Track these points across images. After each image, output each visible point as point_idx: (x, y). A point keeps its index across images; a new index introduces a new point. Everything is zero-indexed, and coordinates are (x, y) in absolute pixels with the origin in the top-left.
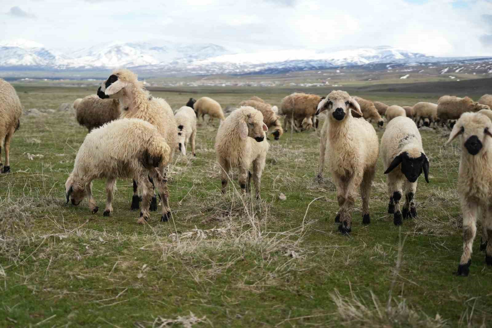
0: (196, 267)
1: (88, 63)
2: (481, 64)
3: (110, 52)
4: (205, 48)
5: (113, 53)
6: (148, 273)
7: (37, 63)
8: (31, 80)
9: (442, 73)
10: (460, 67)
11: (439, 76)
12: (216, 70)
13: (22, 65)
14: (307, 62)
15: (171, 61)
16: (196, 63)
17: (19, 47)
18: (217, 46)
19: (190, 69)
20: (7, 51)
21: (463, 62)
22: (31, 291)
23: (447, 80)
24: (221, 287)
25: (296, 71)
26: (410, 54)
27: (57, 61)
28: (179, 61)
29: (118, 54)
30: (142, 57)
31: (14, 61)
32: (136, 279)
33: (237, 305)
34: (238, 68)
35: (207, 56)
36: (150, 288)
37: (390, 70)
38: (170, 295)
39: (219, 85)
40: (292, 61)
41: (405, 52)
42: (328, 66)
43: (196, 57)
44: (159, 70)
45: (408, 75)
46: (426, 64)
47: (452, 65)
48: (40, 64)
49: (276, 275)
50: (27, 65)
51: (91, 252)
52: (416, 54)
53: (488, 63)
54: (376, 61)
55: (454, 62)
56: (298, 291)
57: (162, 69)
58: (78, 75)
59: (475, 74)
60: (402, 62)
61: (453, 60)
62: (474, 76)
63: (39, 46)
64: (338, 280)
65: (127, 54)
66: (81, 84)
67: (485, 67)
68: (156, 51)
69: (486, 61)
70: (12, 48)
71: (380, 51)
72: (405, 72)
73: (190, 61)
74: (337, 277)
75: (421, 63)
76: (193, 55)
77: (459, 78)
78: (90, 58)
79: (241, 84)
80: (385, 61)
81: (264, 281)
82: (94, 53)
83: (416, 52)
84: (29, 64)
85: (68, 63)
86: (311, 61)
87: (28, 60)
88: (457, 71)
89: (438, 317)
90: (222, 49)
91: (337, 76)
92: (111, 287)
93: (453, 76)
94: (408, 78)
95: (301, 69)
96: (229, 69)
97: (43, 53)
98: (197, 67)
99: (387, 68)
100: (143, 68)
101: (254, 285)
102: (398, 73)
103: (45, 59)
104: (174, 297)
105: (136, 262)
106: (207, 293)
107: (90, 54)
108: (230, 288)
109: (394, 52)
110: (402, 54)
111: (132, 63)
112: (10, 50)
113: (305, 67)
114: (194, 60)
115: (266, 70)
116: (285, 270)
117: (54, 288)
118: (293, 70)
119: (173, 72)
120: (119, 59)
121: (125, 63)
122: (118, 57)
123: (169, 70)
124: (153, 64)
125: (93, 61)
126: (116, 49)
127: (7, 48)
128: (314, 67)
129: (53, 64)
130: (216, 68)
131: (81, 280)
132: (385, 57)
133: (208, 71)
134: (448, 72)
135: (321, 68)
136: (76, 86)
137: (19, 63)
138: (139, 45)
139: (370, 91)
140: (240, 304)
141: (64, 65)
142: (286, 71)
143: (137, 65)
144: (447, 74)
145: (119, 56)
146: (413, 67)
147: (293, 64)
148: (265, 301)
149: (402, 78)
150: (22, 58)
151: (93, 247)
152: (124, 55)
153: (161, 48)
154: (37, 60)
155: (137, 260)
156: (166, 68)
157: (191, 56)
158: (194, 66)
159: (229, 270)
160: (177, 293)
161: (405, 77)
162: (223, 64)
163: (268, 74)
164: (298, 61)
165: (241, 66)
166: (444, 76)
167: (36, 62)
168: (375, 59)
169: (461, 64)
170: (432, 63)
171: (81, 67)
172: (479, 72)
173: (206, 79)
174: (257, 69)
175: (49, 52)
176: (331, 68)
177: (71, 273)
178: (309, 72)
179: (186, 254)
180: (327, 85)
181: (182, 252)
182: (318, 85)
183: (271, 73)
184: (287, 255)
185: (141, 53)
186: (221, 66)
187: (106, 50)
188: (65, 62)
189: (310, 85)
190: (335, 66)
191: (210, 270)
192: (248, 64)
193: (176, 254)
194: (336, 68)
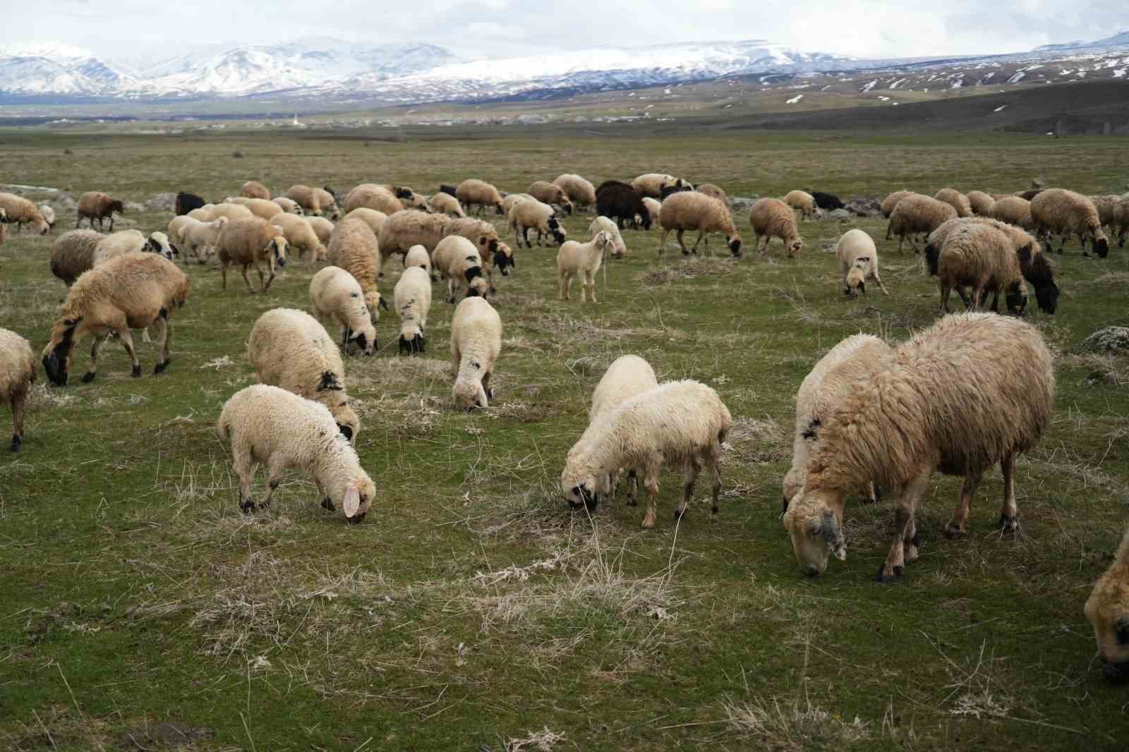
0: (531, 644)
1: (182, 86)
2: (938, 72)
3: (225, 63)
4: (408, 52)
5: (231, 66)
6: (469, 657)
7: (83, 90)
8: (72, 122)
9: (866, 91)
10: (899, 78)
11: (859, 97)
12: (432, 93)
13: (53, 92)
14: (608, 75)
15: (346, 79)
16: (393, 81)
17: (47, 57)
18: (434, 48)
19: (380, 94)
20: (22, 65)
21: (903, 68)
22: (319, 695)
23: (875, 104)
24: (571, 676)
25: (588, 92)
26: (804, 56)
27: (121, 84)
28: (360, 78)
29: (240, 67)
30: (288, 71)
31: (36, 86)
32: (455, 668)
33: (597, 706)
34: (475, 90)
35: (418, 66)
36: (478, 683)
37: (766, 87)
38: (506, 694)
39: (440, 124)
40: (579, 74)
41: (794, 51)
42: (648, 81)
43: (394, 70)
44: (323, 98)
45: (800, 96)
46: (834, 73)
47: (884, 74)
48: (88, 91)
49: (641, 654)
50: (62, 92)
51: (379, 620)
52: (816, 55)
53: (951, 68)
54: (738, 68)
55: (886, 68)
56: (673, 678)
57: (329, 94)
58: (165, 110)
59: (926, 90)
60: (788, 71)
61: (884, 65)
62: (925, 95)
63: (85, 55)
64: (724, 654)
65: (258, 67)
66: (172, 129)
67: (945, 76)
68: (316, 60)
69: (948, 64)
70: (33, 59)
71: (746, 50)
72: (795, 91)
73: (383, 78)
74: (722, 649)
75: (825, 73)
76: (387, 66)
77: (898, 99)
78: (187, 76)
79: (482, 118)
80: (757, 69)
81: (627, 663)
82: (195, 66)
83: (815, 51)
84: (67, 91)
85: (144, 87)
86: (614, 72)
87: (64, 84)
88: (893, 86)
89: (857, 720)
90: (443, 54)
91: (667, 100)
92: (426, 685)
93: (886, 96)
94: (800, 101)
95: (597, 89)
96: (457, 93)
97: (92, 69)
98: (397, 89)
99: (760, 83)
100: (293, 94)
101: (615, 671)
102: (782, 93)
103: (98, 81)
104: (514, 697)
105: (446, 638)
106: (555, 688)
107: (186, 68)
108: (583, 676)
109: (773, 53)
110: (789, 55)
111: (270, 84)
112: (28, 64)
113: (604, 85)
114: (390, 75)
115: (530, 93)
116: (653, 644)
117: (350, 688)
118: (581, 91)
119: (350, 101)
120: (244, 78)
121: (255, 85)
122: (240, 73)
123: (342, 96)
124: (310, 84)
125: (192, 82)
126: (236, 58)
127: (20, 60)
128: (622, 84)
129: (114, 89)
130: (433, 90)
131: (382, 672)
132: (757, 62)
133: (417, 96)
134: (876, 87)
135: (636, 86)
136: (162, 132)
137: (47, 90)
138: (282, 49)
139: (727, 129)
140: (601, 705)
141: (135, 92)
142: (566, 93)
143: (278, 88)
144: (876, 91)
145: (244, 71)
146: (810, 81)
147: (581, 80)
148: (632, 696)
149: (789, 102)
150: (53, 80)
151: (378, 611)
152: (253, 70)
153: (324, 54)
154: (83, 83)
155: (446, 633)
156: (336, 93)
157: (383, 69)
158: (390, 88)
159: (578, 649)
160: (514, 689)
161: (794, 100)
162: (448, 82)
163: (534, 99)
164: (589, 72)
165: (481, 86)
166: (869, 97)
167: (80, 86)
168: (738, 66)
169: (900, 73)
170: (846, 72)
171: (168, 94)
172: (934, 86)
173: (413, 113)
174: (512, 91)
175: (106, 65)
176: (654, 85)
177: (364, 661)
178: (611, 93)
179: (514, 620)
180: (647, 119)
181: (506, 616)
182: (630, 118)
183: (539, 98)
184: (650, 614)
185: (287, 64)
186: (442, 87)
187: (218, 59)
188: (139, 85)
189: (615, 119)
190: (661, 80)
191: (551, 649)
192: (494, 81)
193: (498, 623)
194: (664, 85)
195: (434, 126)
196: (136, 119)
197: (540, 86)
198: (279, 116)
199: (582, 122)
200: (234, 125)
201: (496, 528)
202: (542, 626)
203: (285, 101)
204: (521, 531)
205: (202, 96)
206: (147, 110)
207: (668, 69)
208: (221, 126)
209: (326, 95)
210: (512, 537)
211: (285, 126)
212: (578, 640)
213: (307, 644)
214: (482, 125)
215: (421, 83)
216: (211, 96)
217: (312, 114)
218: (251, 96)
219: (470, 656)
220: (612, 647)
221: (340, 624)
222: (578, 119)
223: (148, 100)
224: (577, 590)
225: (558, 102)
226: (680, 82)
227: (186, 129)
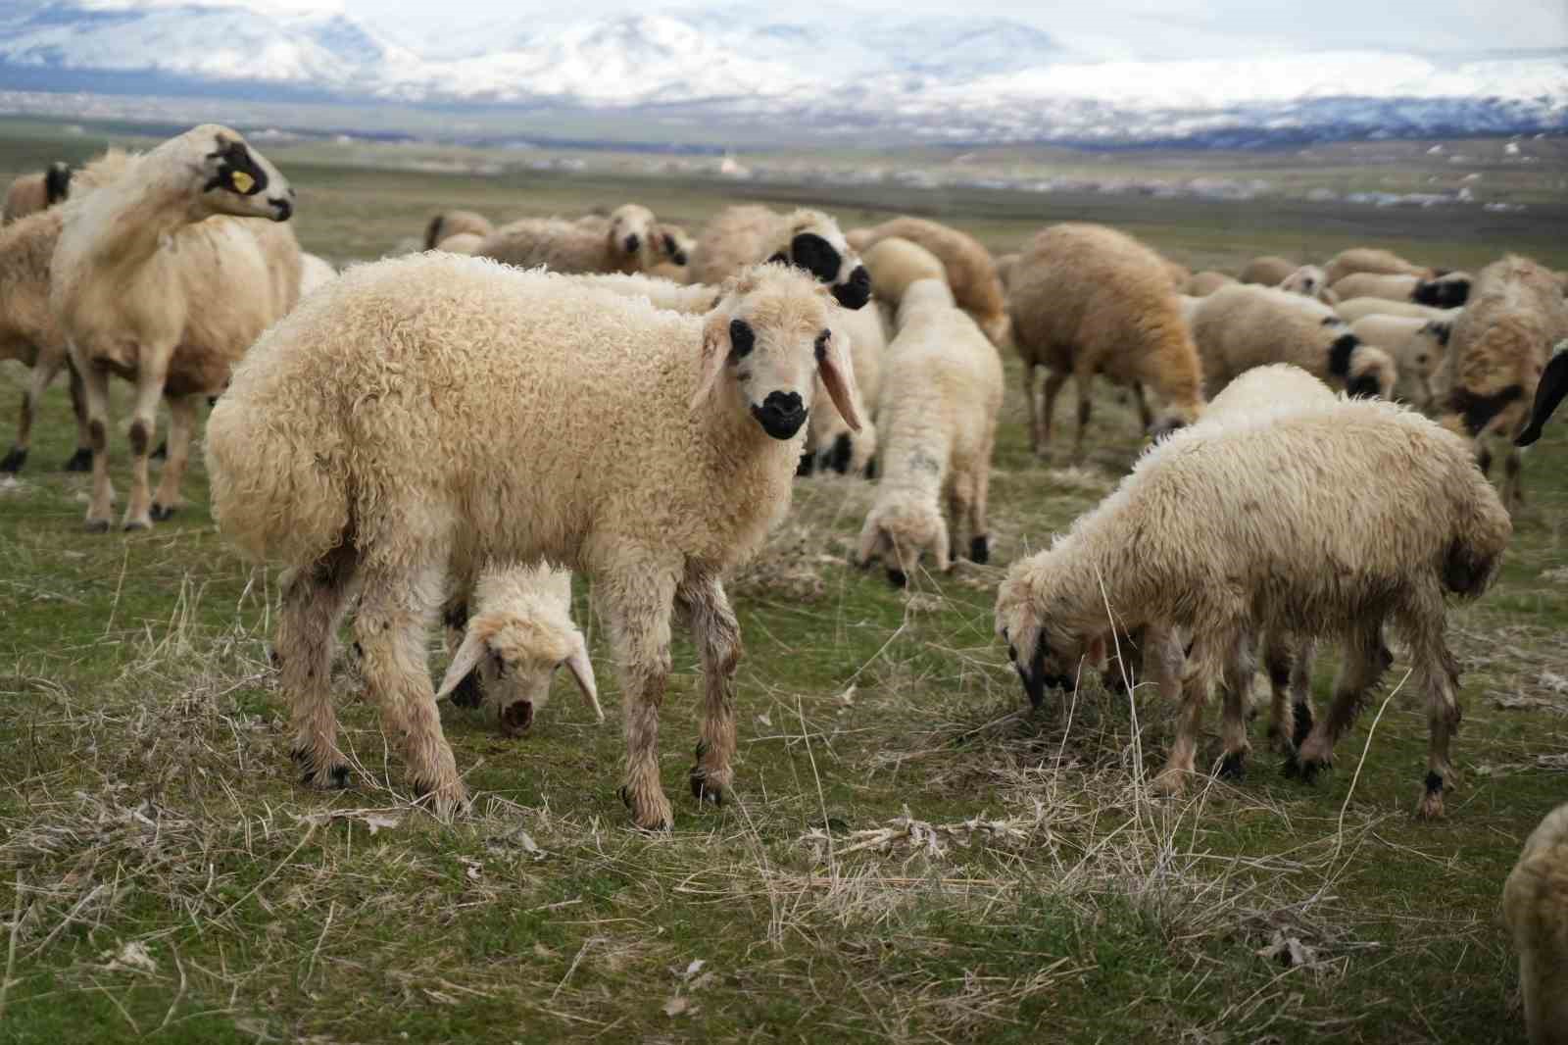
0: (899, 983)
1: (509, 79)
3: (597, 39)
4: (970, 35)
5: (610, 45)
6: (709, 999)
7: (314, 75)
8: (289, 137)
12: (1013, 124)
14: (1388, 107)
15: (838, 85)
16: (937, 94)
18: (1025, 30)
19: (910, 119)
20: (201, 21)
25: (1341, 141)
27: (389, 68)
28: (869, 83)
29: (627, 49)
30: (723, 61)
32: (659, 1019)
34: (1103, 121)
35: (982, 67)
39: (1027, 187)
42: (1471, 125)
43: (940, 71)
49: (1219, 1039)
51: (489, 891)
58: (469, 125)
65: (663, 50)
66: (481, 163)
68: (781, 43)
70: (223, 10)
73: (914, 87)
76: (927, 62)
78: (521, 61)
79: (1112, 180)
82: (538, 40)
85: (435, 77)
86: (1401, 102)
87: (280, 61)
90: (1044, 43)
91: (1508, 167)
95: (1360, 134)
96: (1066, 124)
97: (339, 35)
98: (941, 109)
100: (726, 108)
103: (346, 59)
105: (660, 949)
107: (520, 43)
111: (681, 86)
112: (212, 19)
113: (1377, 128)
114: (931, 80)
116: (1260, 1017)
118: (1327, 135)
119: (844, 129)
120: (633, 69)
121: (654, 85)
122: (627, 60)
123: (828, 118)
124: (764, 90)
125: (529, 74)
126: (621, 28)
127: (199, 11)
128: (1414, 127)
129: (375, 77)
130: (1014, 118)
131: (446, 1006)
133: (981, 126)
135: (1444, 132)
136: (459, 167)
137: (246, 70)
138: (715, 16)
143: (701, 94)
145: (633, 55)
147: (1329, 114)
150: (258, 52)
151: (497, 872)
152: (652, 54)
153: (800, 31)
154: (316, 62)
155: (666, 938)
157: (916, 68)
158: (928, 107)
159: (1031, 1008)
162: (1049, 102)
165: (1117, 114)
167: (308, 68)
171: (481, 95)
173: (970, 162)
174: (1182, 128)
175: (362, 29)
176: (1484, 134)
177: (406, 978)
178: (1393, 145)
179: (862, 926)
180: (1461, 203)
181: (845, 916)
182: (1429, 200)
183: (1235, 146)
184: (1268, 952)
185: (723, 47)
186: (1035, 111)
187: (583, 29)
188: (424, 72)
189: (1394, 199)
190: (1497, 123)
191: (953, 1002)
192: (1145, 105)
193: (822, 924)
194: (1505, 135)
195: (1010, 192)
196: (412, 138)
197: (1240, 121)
198: (695, 150)
199: (1323, 203)
200: (607, 161)
201: (899, 757)
202: (941, 943)
203: (711, 121)
204: (963, 768)
205: (546, 102)
206: (437, 123)
207: (1516, 103)
208: (579, 163)
209: (797, 113)
210: (938, 779)
211: (707, 172)
212: (1036, 983)
213: (274, 926)
214: (1111, 196)
215: (992, 102)
216: (564, 105)
217: (765, 151)
218: (645, 108)
219: (712, 998)
220: (1137, 1013)
221: (380, 891)
222: (1319, 194)
223: (437, 103)
224: (1069, 879)
225: (1273, 157)
226: (1542, 131)
227: (509, 167)
